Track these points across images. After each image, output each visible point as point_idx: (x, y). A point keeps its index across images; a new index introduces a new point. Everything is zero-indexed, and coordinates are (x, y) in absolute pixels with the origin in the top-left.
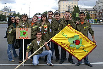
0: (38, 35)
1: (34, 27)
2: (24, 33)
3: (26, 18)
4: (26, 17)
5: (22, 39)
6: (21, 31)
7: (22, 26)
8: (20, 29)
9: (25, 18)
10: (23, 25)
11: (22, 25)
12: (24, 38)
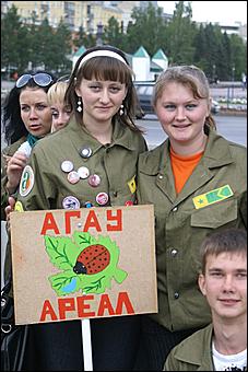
0: (219, 273)
1: (201, 201)
2: (92, 261)
3: (120, 95)
4: (113, 89)
5: (71, 316)
6: (62, 240)
7: (73, 177)
8: (49, 225)
9: (105, 96)
10: (83, 172)
11: (67, 166)
12: (94, 306)
